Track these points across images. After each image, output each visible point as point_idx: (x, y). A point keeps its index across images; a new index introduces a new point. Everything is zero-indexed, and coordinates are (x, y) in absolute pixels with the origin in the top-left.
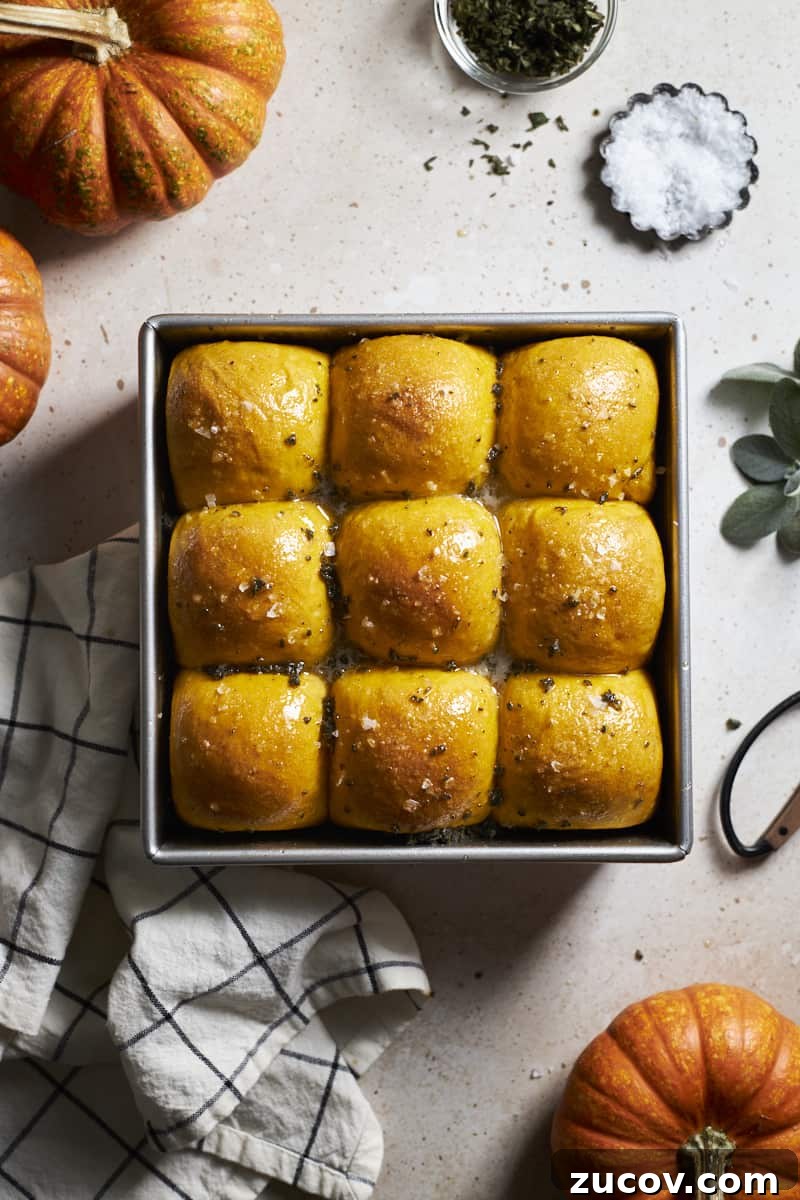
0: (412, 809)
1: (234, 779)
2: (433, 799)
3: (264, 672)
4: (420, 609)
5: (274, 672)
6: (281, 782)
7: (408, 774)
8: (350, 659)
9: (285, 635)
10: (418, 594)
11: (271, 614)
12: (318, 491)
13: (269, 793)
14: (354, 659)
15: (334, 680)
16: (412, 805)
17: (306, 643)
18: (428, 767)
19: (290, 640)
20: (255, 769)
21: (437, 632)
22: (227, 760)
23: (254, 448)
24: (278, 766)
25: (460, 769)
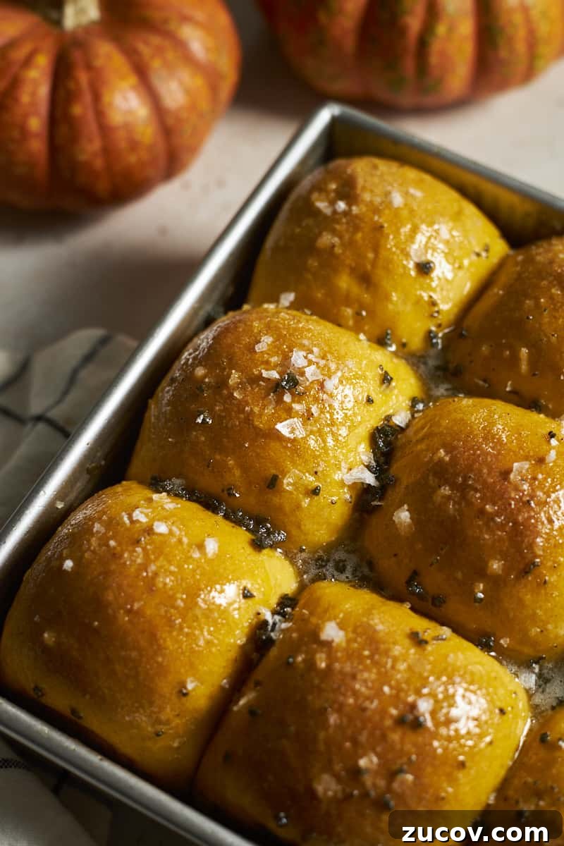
0: (326, 791)
1: (98, 605)
2: (365, 795)
3: (226, 517)
4: (491, 518)
5: (239, 523)
6: (160, 648)
7: (349, 732)
8: (349, 569)
9: (284, 474)
10: (499, 496)
11: (283, 428)
12: (422, 357)
13: (134, 654)
14: (354, 573)
15: (313, 581)
16: (326, 786)
17: (306, 502)
18: (384, 737)
19: (287, 482)
20: (136, 606)
21: (496, 566)
22: (107, 573)
23: (376, 249)
24: (170, 622)
25: (429, 769)
